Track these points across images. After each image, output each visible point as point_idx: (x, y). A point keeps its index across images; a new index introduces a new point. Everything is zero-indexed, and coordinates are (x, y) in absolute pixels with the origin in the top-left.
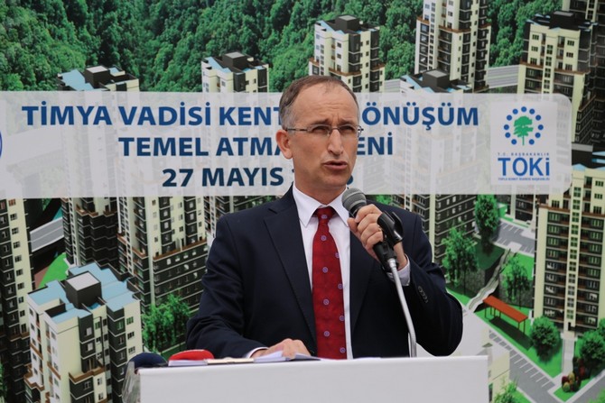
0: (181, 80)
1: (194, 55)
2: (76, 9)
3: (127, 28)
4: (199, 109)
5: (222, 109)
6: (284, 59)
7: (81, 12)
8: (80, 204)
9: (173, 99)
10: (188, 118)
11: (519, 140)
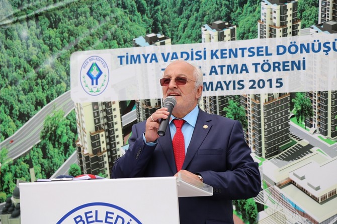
0: (191, 37)
1: (198, 24)
2: (141, 6)
3: (165, 13)
4: (200, 52)
5: (212, 51)
6: (244, 22)
7: (143, 7)
9: (188, 47)
10: (195, 57)
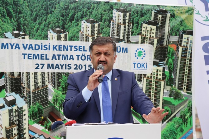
0: (41, 36)
1: (46, 29)
2: (10, 13)
3: (25, 20)
4: (47, 45)
5: (54, 46)
6: (72, 31)
7: (11, 14)
8: (10, 74)
9: (39, 42)
10: (43, 48)
11: (139, 58)
